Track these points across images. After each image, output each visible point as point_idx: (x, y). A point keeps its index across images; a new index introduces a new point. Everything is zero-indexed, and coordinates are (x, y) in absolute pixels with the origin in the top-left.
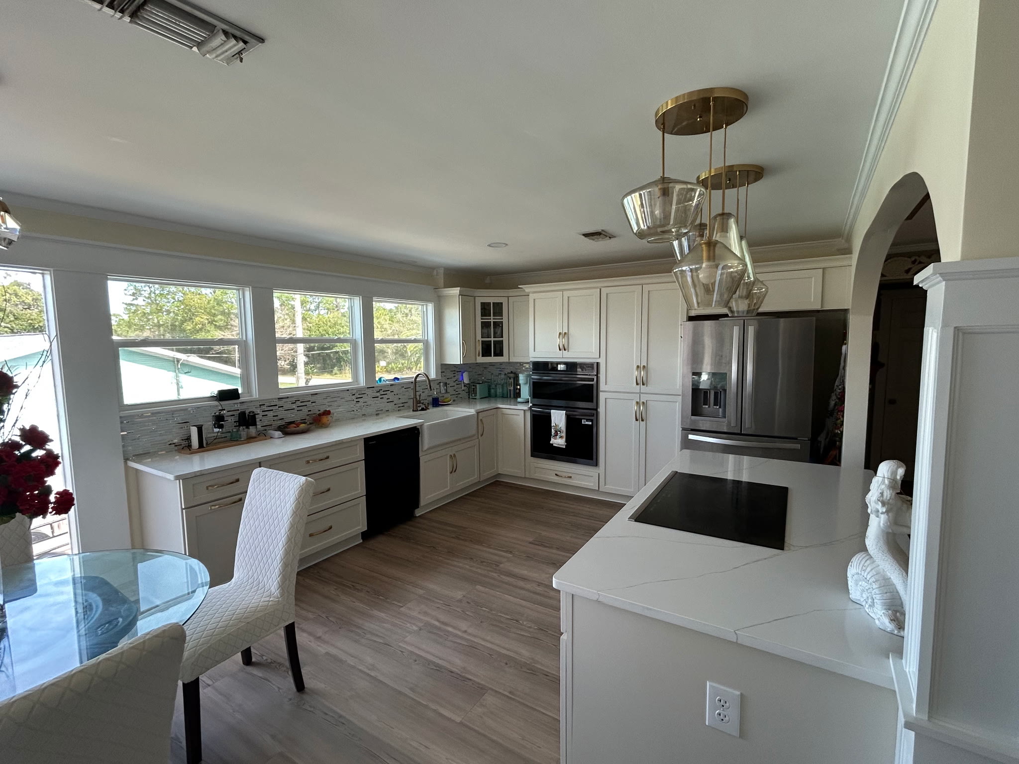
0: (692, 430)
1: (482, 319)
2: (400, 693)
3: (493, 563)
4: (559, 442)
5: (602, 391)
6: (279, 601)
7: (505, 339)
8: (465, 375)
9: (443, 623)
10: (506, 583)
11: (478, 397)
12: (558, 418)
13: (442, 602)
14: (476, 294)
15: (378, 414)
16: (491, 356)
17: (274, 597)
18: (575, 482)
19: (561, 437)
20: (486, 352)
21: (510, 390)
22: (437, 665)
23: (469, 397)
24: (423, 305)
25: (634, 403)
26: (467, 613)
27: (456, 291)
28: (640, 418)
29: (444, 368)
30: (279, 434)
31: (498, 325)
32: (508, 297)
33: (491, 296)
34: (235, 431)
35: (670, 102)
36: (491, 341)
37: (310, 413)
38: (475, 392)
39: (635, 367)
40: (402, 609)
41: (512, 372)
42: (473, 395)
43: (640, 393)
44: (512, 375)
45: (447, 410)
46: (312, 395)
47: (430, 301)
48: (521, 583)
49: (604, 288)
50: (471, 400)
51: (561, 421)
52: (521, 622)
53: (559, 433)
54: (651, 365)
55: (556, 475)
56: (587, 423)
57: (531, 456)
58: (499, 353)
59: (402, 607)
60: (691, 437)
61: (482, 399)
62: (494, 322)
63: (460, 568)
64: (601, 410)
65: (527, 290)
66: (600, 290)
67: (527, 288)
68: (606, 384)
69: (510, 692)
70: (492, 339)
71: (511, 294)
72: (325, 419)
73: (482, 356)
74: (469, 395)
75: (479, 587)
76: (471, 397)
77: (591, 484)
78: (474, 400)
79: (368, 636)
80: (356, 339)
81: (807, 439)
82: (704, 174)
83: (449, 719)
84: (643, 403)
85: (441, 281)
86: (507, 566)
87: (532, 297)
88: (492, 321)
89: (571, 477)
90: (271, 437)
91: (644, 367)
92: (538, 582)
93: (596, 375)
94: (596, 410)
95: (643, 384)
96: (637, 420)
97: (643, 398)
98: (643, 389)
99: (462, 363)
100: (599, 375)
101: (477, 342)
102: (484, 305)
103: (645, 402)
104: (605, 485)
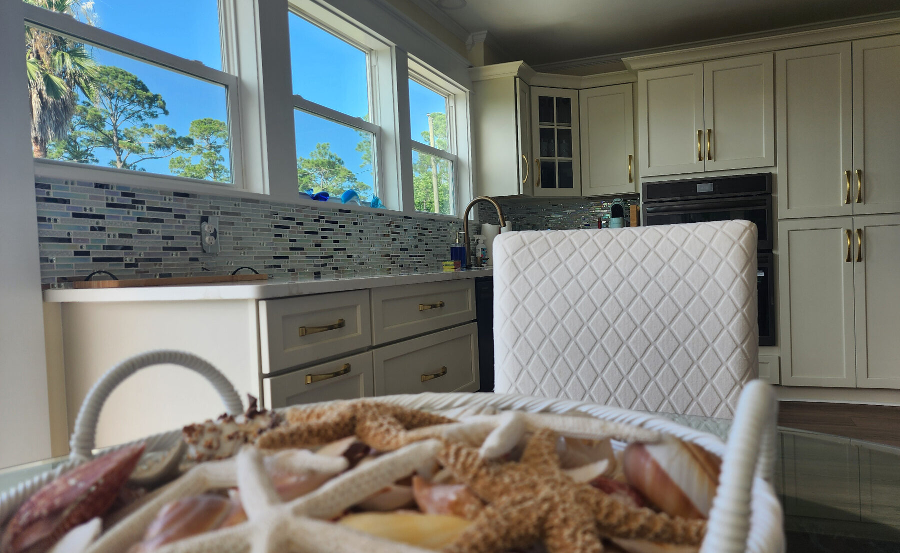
1: (541, 125)
5: (782, 220)
7: (575, 159)
14: (532, 82)
16: (555, 187)
20: (547, 181)
25: (842, 233)
27: (514, 68)
28: (855, 256)
31: (565, 136)
32: (579, 90)
33: (554, 86)
36: (554, 163)
39: (842, 174)
43: (853, 216)
49: (782, 52)
54: (873, 169)
58: (567, 182)
62: (558, 130)
64: (781, 251)
65: (635, 66)
66: (774, 56)
67: (636, 62)
68: (788, 208)
70: (557, 159)
71: (583, 85)
73: (542, 187)
77: (768, 376)
84: (859, 231)
85: (479, 52)
87: (642, 77)
88: (556, 128)
91: (863, 170)
93: (770, 194)
94: (770, 251)
95: (859, 201)
96: (849, 260)
97: (860, 223)
98: (859, 208)
99: (521, 193)
100: (773, 195)
101: (535, 160)
102: (545, 103)
103: (863, 229)
104: (792, 376)
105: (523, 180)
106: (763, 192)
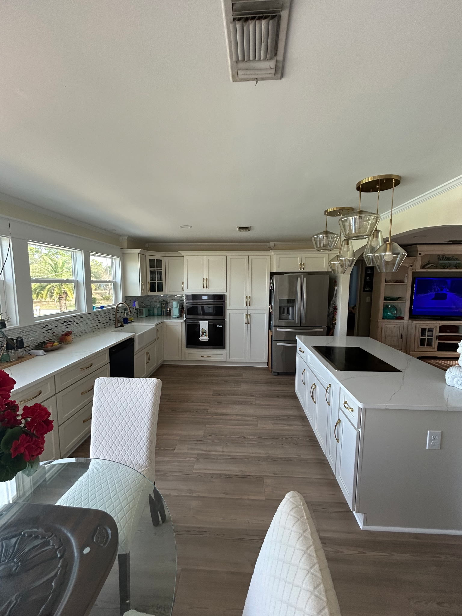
0: (279, 326)
1: (150, 269)
2: (220, 498)
3: (204, 410)
4: (204, 338)
5: (228, 310)
6: (148, 469)
7: (163, 281)
8: (137, 303)
9: (206, 451)
10: (220, 419)
11: (144, 316)
12: (204, 325)
13: (195, 440)
14: (147, 254)
15: (94, 331)
16: (156, 291)
17: (144, 468)
18: (212, 359)
19: (206, 335)
20: (153, 289)
21: (164, 311)
22: (226, 475)
23: (138, 317)
24: (112, 258)
25: (245, 315)
26: (215, 441)
27: (138, 251)
28: (248, 322)
29: (127, 299)
30: (42, 352)
31: (160, 273)
32: (165, 257)
33: (155, 255)
34: (5, 354)
35: (370, 178)
36: (156, 282)
37: (54, 334)
38: (142, 313)
39: (245, 297)
40: (175, 451)
41: (164, 301)
42: (141, 315)
43: (248, 310)
44: (164, 302)
45: (133, 325)
46: (55, 321)
47: (117, 256)
48: (227, 417)
49: (229, 256)
50: (139, 318)
51: (205, 327)
52: (246, 437)
53: (204, 333)
54: (253, 296)
55: (201, 356)
56: (219, 327)
57: (186, 348)
58: (160, 289)
59: (174, 450)
60: (278, 329)
61: (147, 317)
62: (157, 271)
63: (187, 418)
64: (227, 319)
65: (183, 254)
66: (227, 256)
67: (183, 253)
68: (230, 306)
69: (274, 474)
70: (156, 281)
71: (167, 255)
72: (69, 338)
73: (151, 291)
74: (138, 315)
75: (207, 426)
76: (139, 316)
77: (223, 359)
78: (142, 318)
79: (170, 474)
80: (79, 280)
81: (326, 326)
82: (330, 209)
83: (258, 500)
84: (249, 314)
85: (125, 244)
86: (211, 410)
87: (185, 257)
88: (156, 270)
89: (210, 356)
90: (37, 356)
91: (250, 296)
92: (236, 415)
93: (224, 301)
94: (224, 319)
95: (249, 305)
96: (246, 323)
97: (249, 312)
98: (249, 307)
99: (141, 296)
100: (226, 301)
101: (148, 282)
102: (152, 261)
103: (250, 314)
104: (229, 358)
105: (142, 291)
106: (222, 301)
